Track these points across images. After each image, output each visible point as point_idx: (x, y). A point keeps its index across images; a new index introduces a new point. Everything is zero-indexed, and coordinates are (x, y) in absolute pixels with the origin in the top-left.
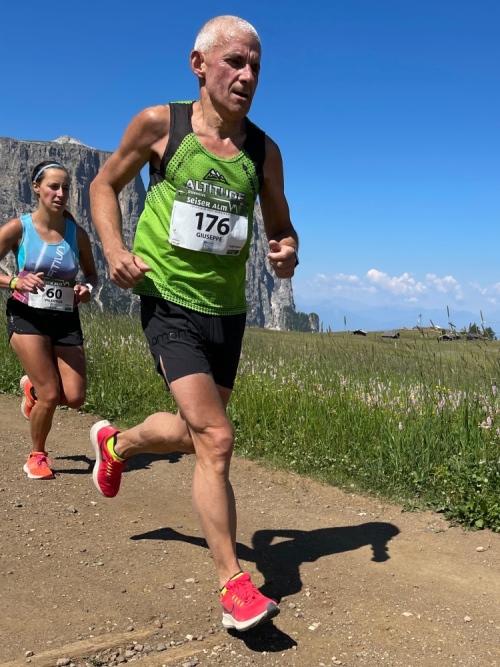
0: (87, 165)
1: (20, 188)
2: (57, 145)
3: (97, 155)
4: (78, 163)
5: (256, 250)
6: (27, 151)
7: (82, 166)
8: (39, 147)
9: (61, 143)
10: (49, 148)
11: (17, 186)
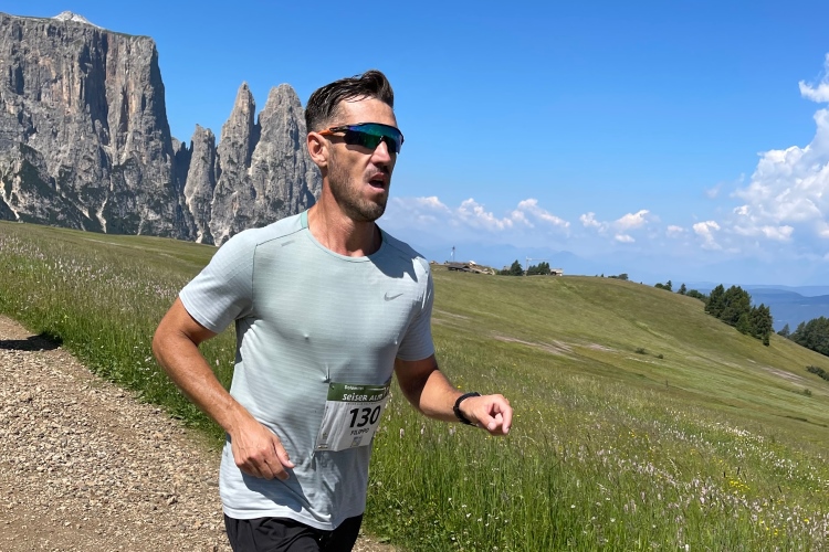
0: (92, 49)
1: (11, 75)
2: (57, 22)
3: (105, 37)
4: (82, 46)
5: (295, 163)
6: (20, 29)
7: (86, 49)
8: (35, 25)
9: (62, 20)
10: (47, 26)
11: (7, 73)
